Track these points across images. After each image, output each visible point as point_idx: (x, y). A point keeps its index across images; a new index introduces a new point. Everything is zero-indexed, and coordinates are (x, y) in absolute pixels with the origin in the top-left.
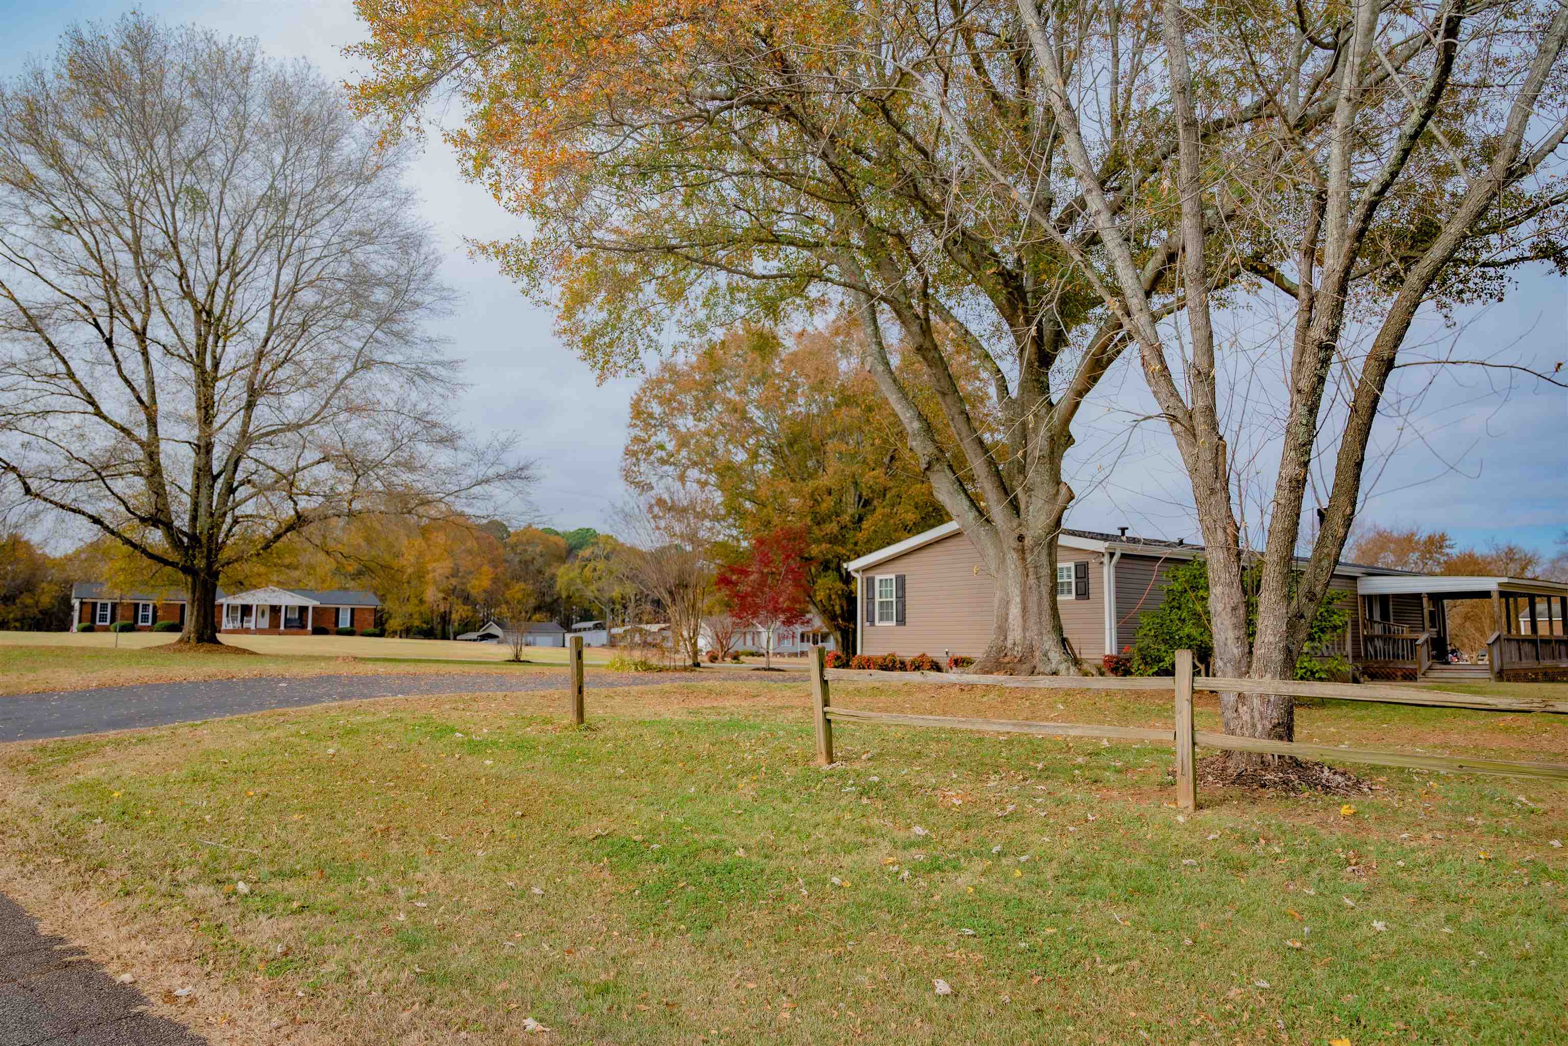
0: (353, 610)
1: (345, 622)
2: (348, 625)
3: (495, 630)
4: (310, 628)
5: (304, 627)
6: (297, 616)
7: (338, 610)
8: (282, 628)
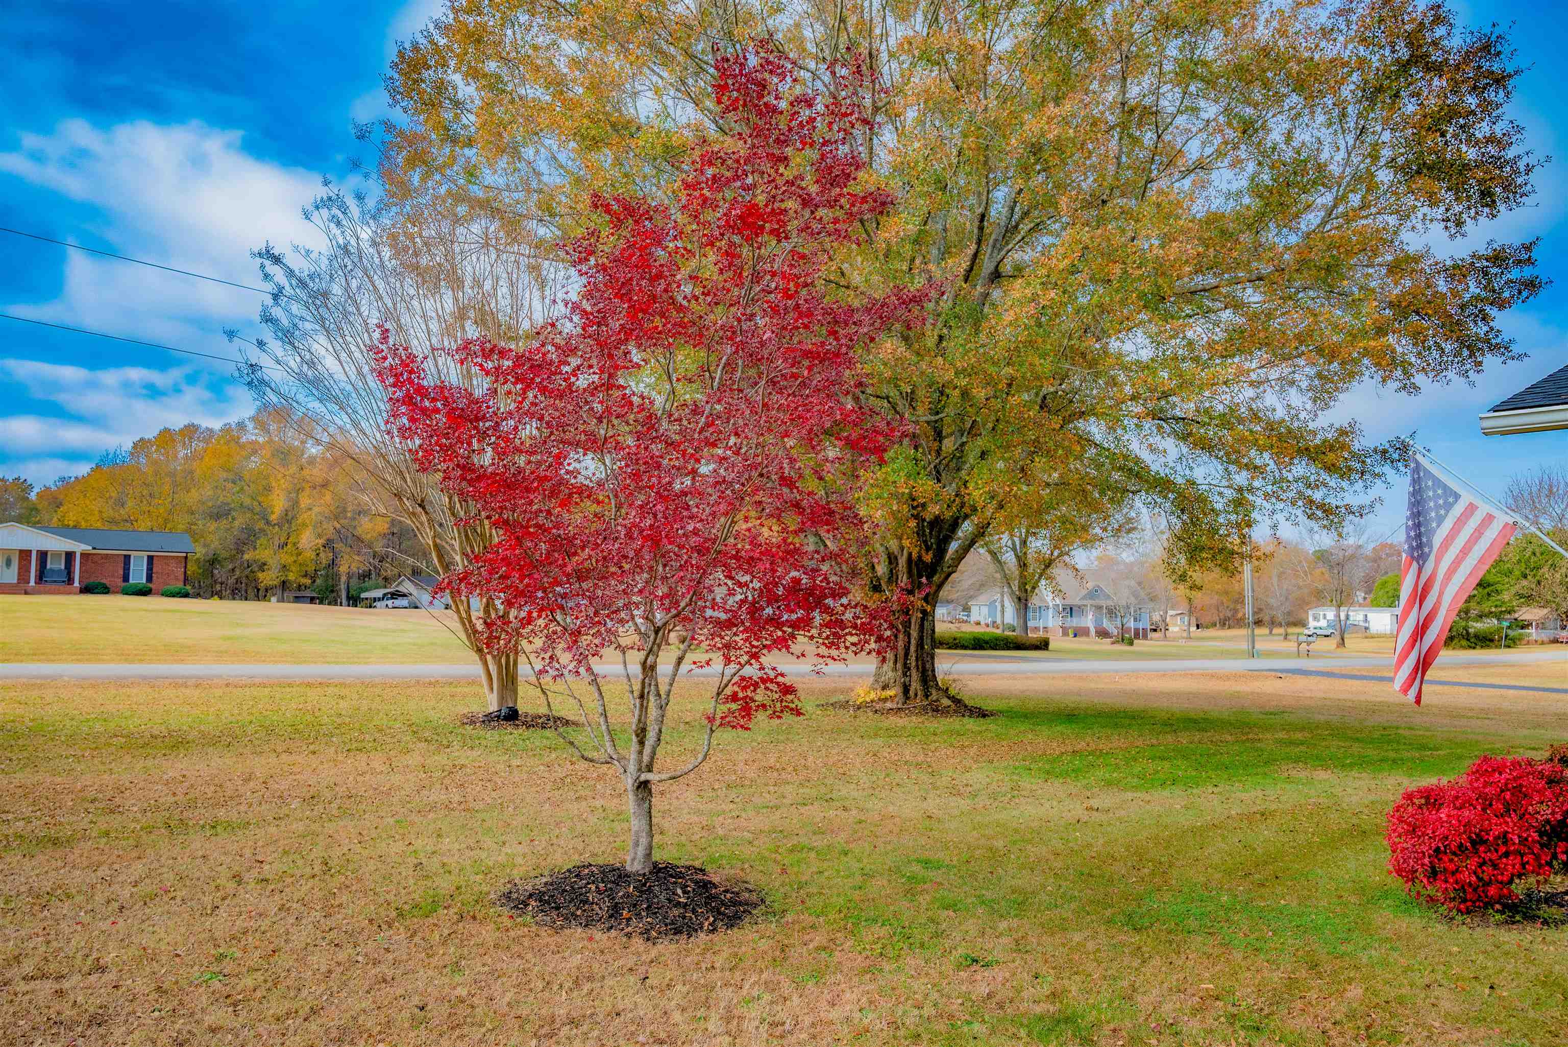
0: (150, 559)
1: (138, 576)
2: (144, 581)
3: (407, 586)
4: (77, 584)
5: (70, 581)
6: (63, 567)
7: (127, 558)
8: (32, 583)
